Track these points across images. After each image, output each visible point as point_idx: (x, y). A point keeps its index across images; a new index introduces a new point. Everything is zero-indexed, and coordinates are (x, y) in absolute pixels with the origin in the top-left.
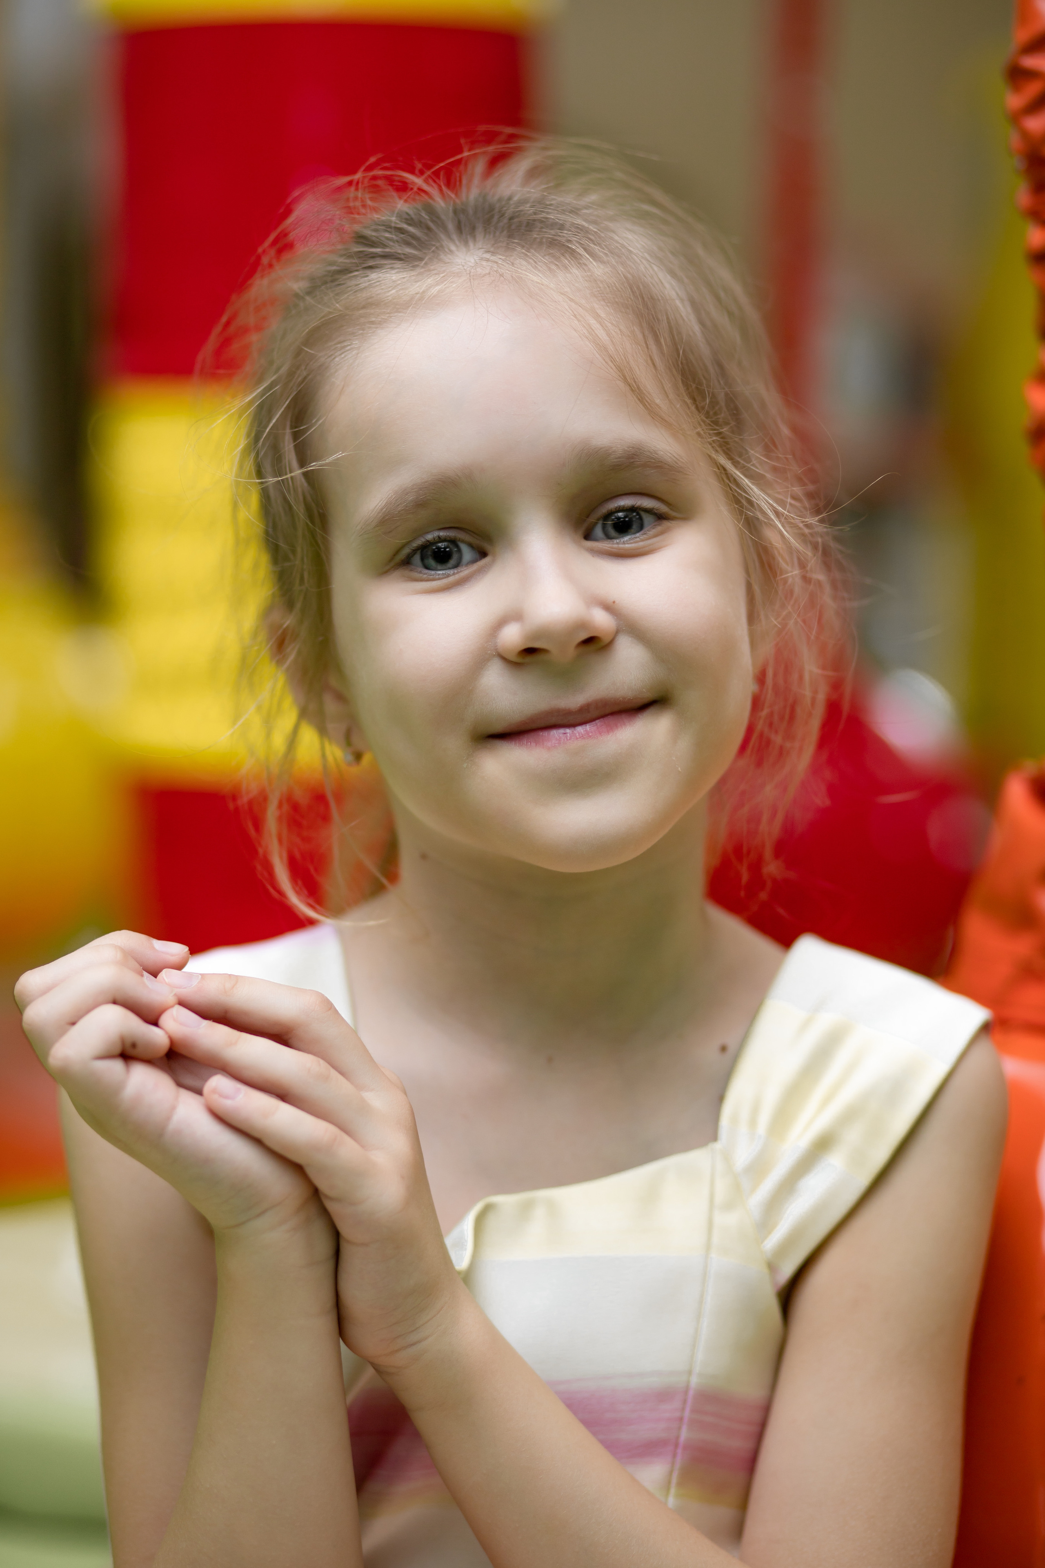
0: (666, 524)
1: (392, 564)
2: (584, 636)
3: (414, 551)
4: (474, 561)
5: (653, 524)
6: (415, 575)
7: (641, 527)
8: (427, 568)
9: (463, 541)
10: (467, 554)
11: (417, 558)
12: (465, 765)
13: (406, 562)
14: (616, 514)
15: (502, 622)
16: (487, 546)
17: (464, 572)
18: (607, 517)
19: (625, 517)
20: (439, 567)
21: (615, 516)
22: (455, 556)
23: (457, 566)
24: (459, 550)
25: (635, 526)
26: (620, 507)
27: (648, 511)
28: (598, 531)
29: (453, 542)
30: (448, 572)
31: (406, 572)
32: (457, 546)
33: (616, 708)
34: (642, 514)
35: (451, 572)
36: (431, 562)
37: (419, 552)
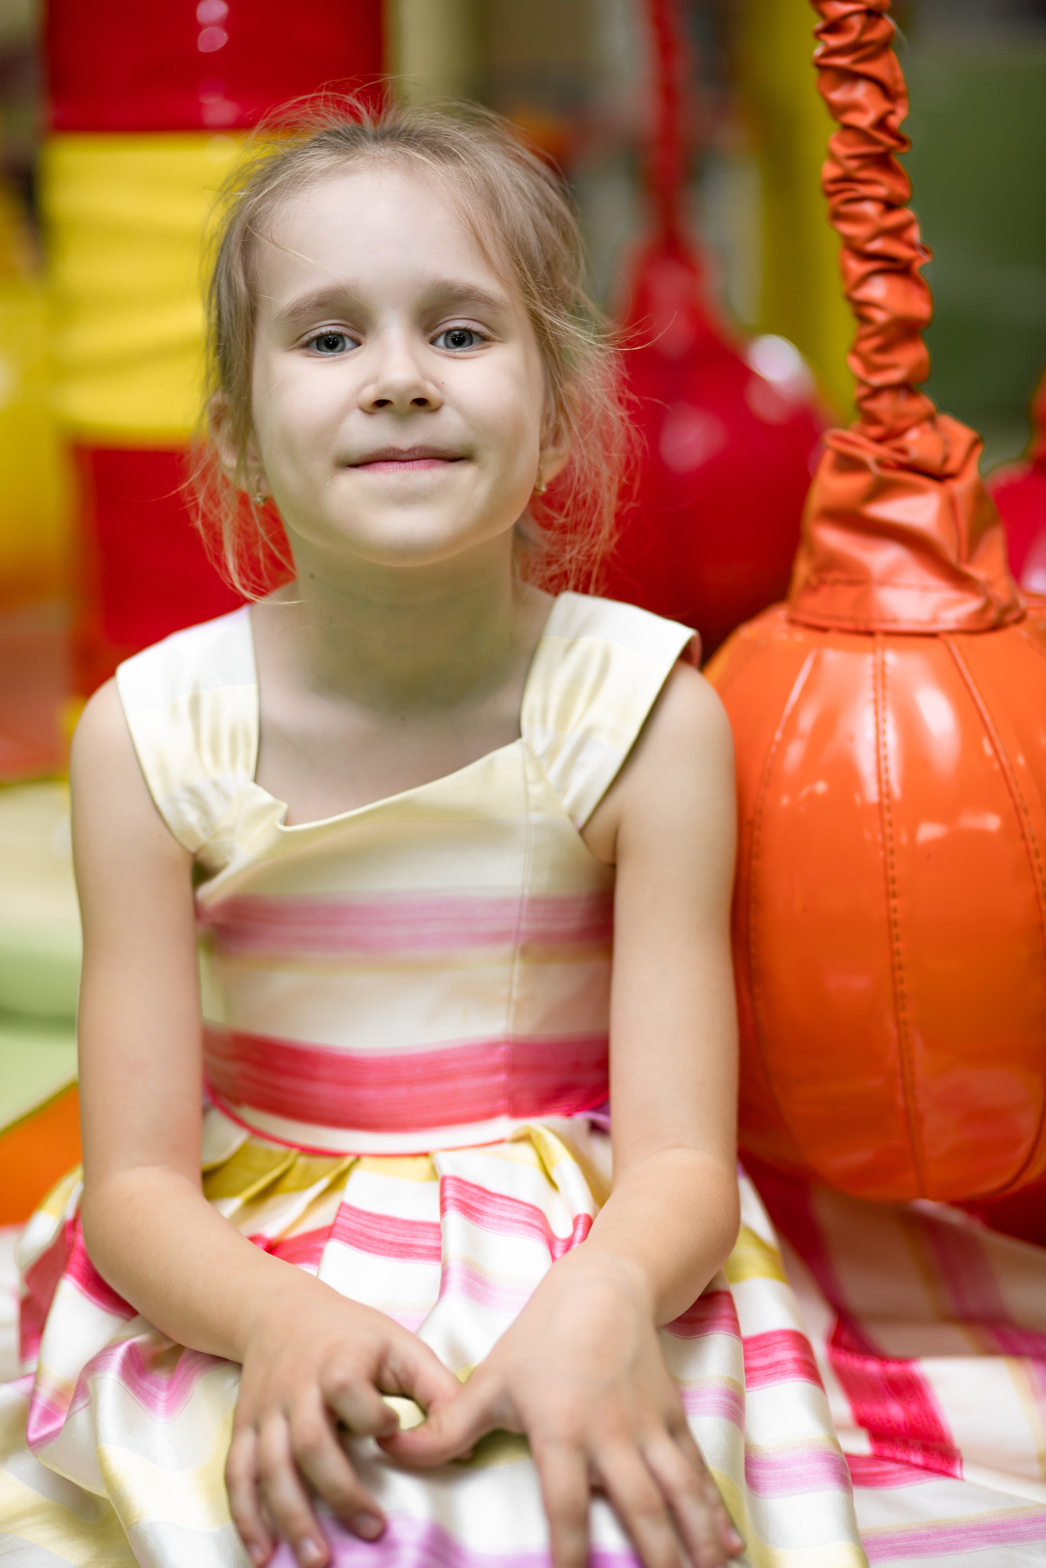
0: (487, 343)
1: (296, 345)
2: (417, 395)
3: (312, 340)
4: (351, 349)
5: (479, 343)
6: (312, 353)
7: (471, 343)
8: (320, 350)
9: (347, 336)
10: (349, 344)
11: (314, 344)
12: (327, 484)
13: (307, 345)
14: (454, 332)
15: (365, 384)
16: (361, 338)
17: (346, 354)
18: (449, 332)
19: (460, 335)
20: (329, 350)
21: (454, 334)
22: (340, 345)
23: (342, 350)
24: (344, 341)
25: (467, 342)
26: (456, 327)
27: (476, 333)
28: (441, 341)
29: (341, 335)
30: (335, 354)
31: (305, 351)
32: (343, 338)
33: (435, 455)
34: (472, 334)
35: (337, 354)
36: (324, 348)
37: (316, 340)
